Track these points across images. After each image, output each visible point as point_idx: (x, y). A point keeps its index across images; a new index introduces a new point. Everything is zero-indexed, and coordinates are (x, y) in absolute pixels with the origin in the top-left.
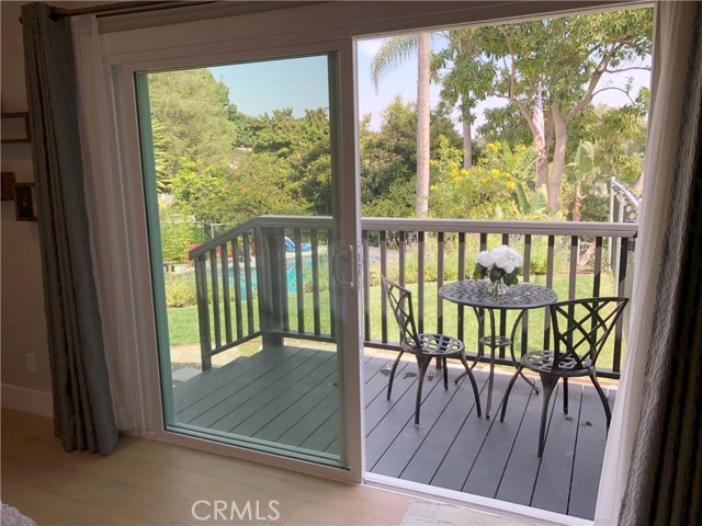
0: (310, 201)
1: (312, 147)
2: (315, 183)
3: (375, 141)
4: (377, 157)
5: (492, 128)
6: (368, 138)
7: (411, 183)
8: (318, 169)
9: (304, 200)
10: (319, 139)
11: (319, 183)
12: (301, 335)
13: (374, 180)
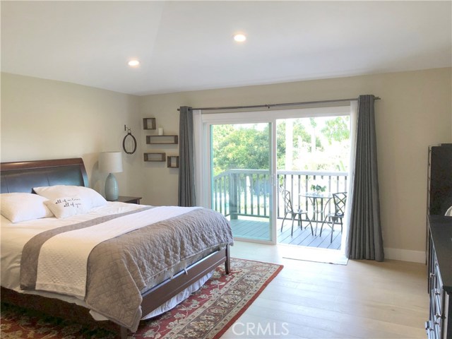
0: (222, 169)
1: (224, 139)
2: (226, 159)
3: (260, 136)
4: (261, 144)
5: (327, 129)
6: (257, 134)
7: (281, 159)
8: (228, 151)
9: (219, 168)
10: (228, 134)
11: (228, 159)
12: (246, 215)
13: (260, 157)
